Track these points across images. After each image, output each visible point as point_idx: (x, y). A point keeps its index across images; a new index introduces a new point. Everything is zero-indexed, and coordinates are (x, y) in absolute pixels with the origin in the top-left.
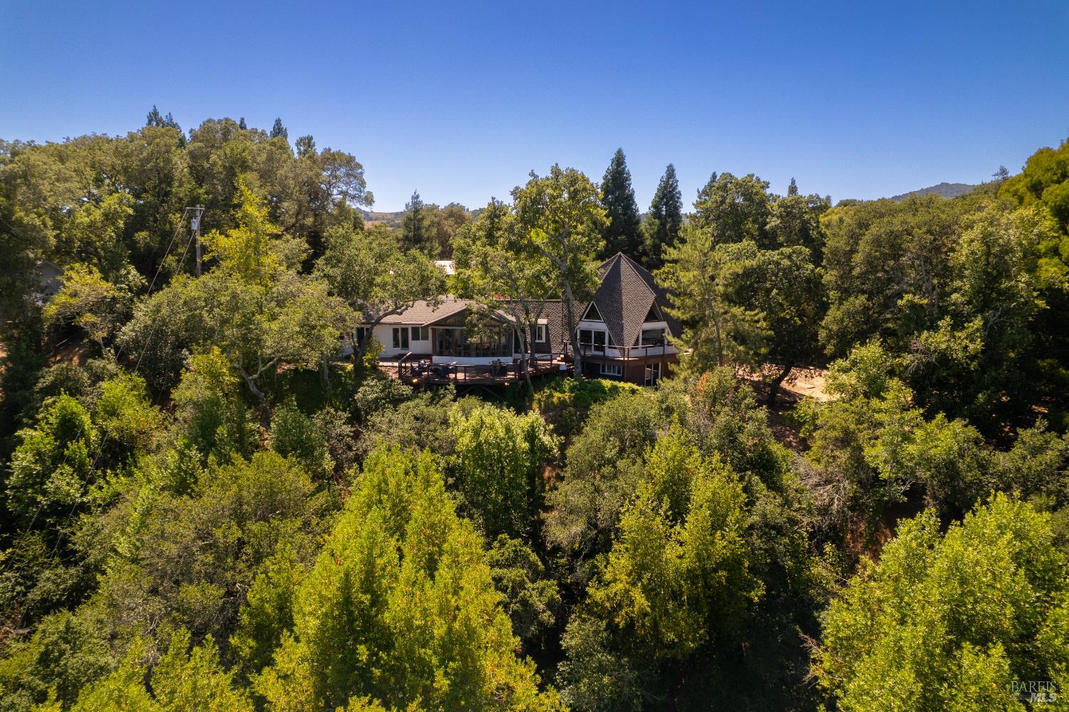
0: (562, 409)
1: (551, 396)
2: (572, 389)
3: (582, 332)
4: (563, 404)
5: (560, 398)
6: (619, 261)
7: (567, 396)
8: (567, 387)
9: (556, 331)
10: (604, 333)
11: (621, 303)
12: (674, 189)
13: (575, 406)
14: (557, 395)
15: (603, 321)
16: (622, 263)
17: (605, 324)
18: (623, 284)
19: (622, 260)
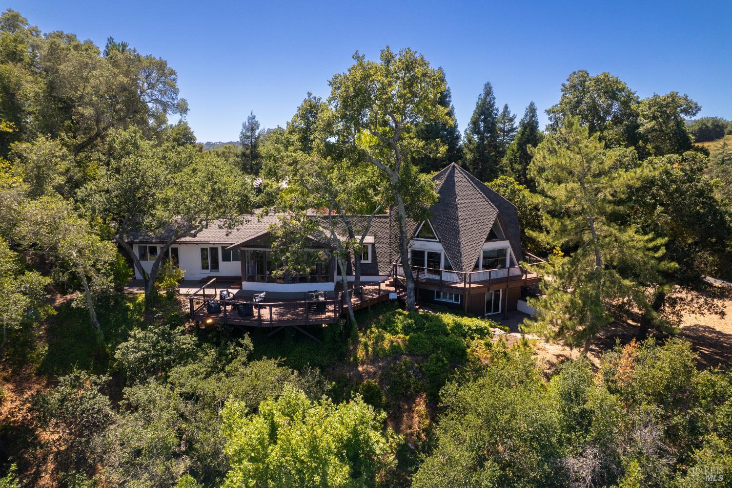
0: (395, 359)
1: (380, 338)
2: (406, 330)
3: (414, 253)
4: (395, 351)
5: (392, 342)
6: (453, 172)
7: (400, 339)
8: (400, 325)
9: (383, 250)
10: (440, 254)
11: (457, 219)
12: (492, 106)
13: (410, 354)
14: (388, 336)
15: (438, 240)
16: (456, 175)
17: (440, 244)
18: (458, 198)
19: (456, 171)
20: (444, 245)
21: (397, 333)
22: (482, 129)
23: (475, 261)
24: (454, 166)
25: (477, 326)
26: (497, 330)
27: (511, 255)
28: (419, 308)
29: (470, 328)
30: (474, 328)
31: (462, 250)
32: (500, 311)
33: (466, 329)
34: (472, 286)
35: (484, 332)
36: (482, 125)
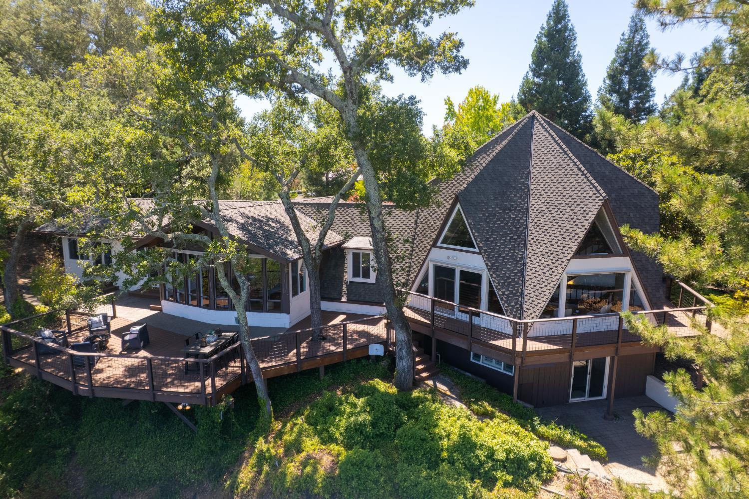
6: (529, 127)
10: (479, 277)
11: (525, 211)
15: (477, 250)
16: (535, 131)
17: (480, 257)
18: (534, 171)
19: (537, 125)
20: (488, 259)
21: (331, 439)
22: (627, 86)
23: (548, 294)
24: (533, 117)
25: (508, 452)
26: (573, 453)
27: (633, 286)
28: (428, 378)
29: (491, 455)
30: (501, 456)
31: (529, 272)
32: (605, 396)
33: (481, 454)
34: (533, 346)
35: (526, 468)
36: (626, 79)
